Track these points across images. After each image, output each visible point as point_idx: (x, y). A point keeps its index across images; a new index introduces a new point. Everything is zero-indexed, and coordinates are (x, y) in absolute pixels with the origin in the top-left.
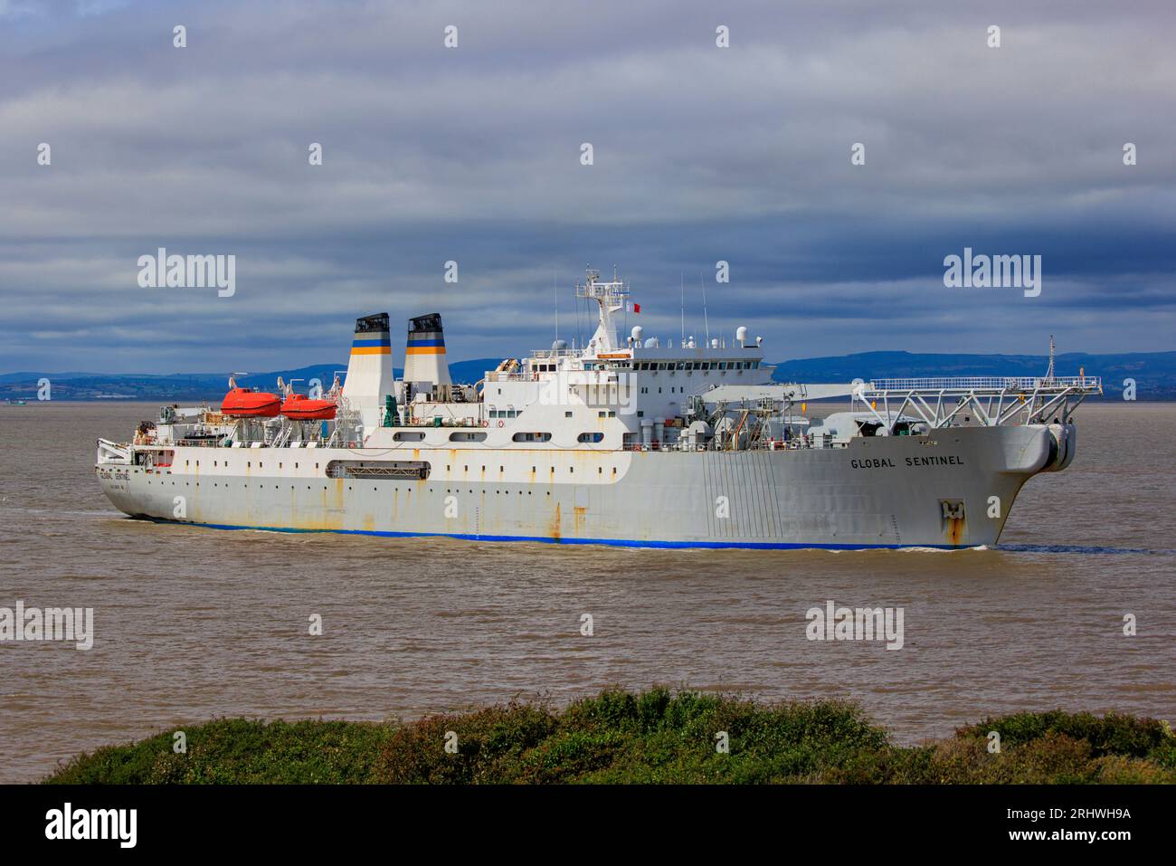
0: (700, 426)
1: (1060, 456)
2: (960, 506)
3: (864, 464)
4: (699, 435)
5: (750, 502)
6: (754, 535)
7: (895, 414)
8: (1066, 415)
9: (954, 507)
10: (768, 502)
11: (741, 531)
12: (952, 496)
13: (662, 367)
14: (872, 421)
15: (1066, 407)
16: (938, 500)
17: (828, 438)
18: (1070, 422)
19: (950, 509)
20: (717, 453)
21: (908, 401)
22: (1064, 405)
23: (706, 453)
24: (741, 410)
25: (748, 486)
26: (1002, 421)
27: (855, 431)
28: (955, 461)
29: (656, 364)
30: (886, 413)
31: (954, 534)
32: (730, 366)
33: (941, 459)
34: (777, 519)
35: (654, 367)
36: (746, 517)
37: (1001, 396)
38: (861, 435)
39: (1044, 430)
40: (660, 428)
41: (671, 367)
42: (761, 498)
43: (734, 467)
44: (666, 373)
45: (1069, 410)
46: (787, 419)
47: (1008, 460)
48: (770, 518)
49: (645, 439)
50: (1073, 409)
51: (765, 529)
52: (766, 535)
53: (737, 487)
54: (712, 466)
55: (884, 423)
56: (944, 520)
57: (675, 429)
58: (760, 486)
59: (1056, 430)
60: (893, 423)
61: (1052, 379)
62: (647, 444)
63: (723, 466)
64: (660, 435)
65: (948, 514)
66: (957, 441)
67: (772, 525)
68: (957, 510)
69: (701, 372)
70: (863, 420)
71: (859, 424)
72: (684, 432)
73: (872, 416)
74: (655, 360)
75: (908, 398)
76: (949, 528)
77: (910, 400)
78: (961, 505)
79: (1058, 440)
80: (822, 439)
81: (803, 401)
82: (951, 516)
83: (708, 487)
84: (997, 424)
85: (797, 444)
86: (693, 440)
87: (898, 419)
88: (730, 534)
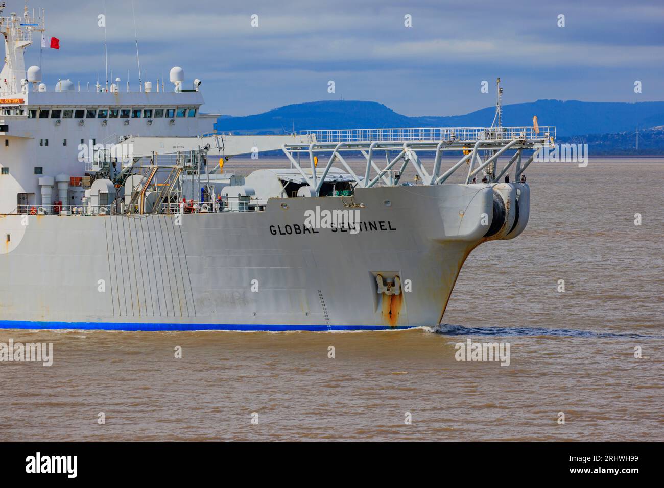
0: (103, 185)
1: (509, 220)
2: (396, 280)
3: (283, 231)
4: (102, 196)
5: (159, 275)
6: (164, 314)
7: (321, 171)
8: (519, 172)
9: (389, 281)
10: (179, 274)
11: (149, 308)
12: (386, 268)
13: (68, 114)
14: (297, 180)
15: (519, 164)
16: (371, 273)
17: (245, 198)
18: (523, 181)
19: (385, 283)
20: (120, 217)
21: (335, 156)
22: (517, 160)
23: (108, 217)
24: (151, 166)
25: (156, 257)
26: (438, 179)
27: (278, 191)
28: (386, 226)
29: (59, 111)
30: (311, 170)
31: (390, 313)
32: (159, 114)
33: (370, 223)
34: (189, 294)
35: (56, 114)
36: (154, 294)
37: (437, 150)
38: (285, 196)
39: (486, 190)
40: (64, 187)
41: (79, 114)
42: (171, 269)
43: (140, 233)
44: (73, 121)
45: (522, 166)
46: (202, 177)
47: (446, 225)
48: (182, 294)
49: (44, 201)
50: (526, 165)
51: (177, 308)
52: (178, 314)
53: (143, 257)
54: (115, 232)
55: (309, 181)
56: (379, 296)
57: (81, 189)
58: (169, 257)
59: (503, 190)
60: (319, 182)
61: (499, 130)
62: (46, 206)
63: (127, 232)
64: (64, 195)
65: (383, 289)
66: (386, 202)
67: (183, 303)
68: (393, 285)
69: (119, 121)
70: (287, 178)
71: (283, 182)
72: (88, 193)
73: (297, 174)
74: (58, 106)
75: (335, 153)
76: (385, 306)
77: (338, 154)
78: (396, 278)
79: (505, 202)
80: (237, 201)
81: (219, 157)
82: (387, 292)
83: (112, 257)
84: (432, 183)
85: (209, 207)
86: (95, 202)
87: (324, 177)
88: (137, 313)
